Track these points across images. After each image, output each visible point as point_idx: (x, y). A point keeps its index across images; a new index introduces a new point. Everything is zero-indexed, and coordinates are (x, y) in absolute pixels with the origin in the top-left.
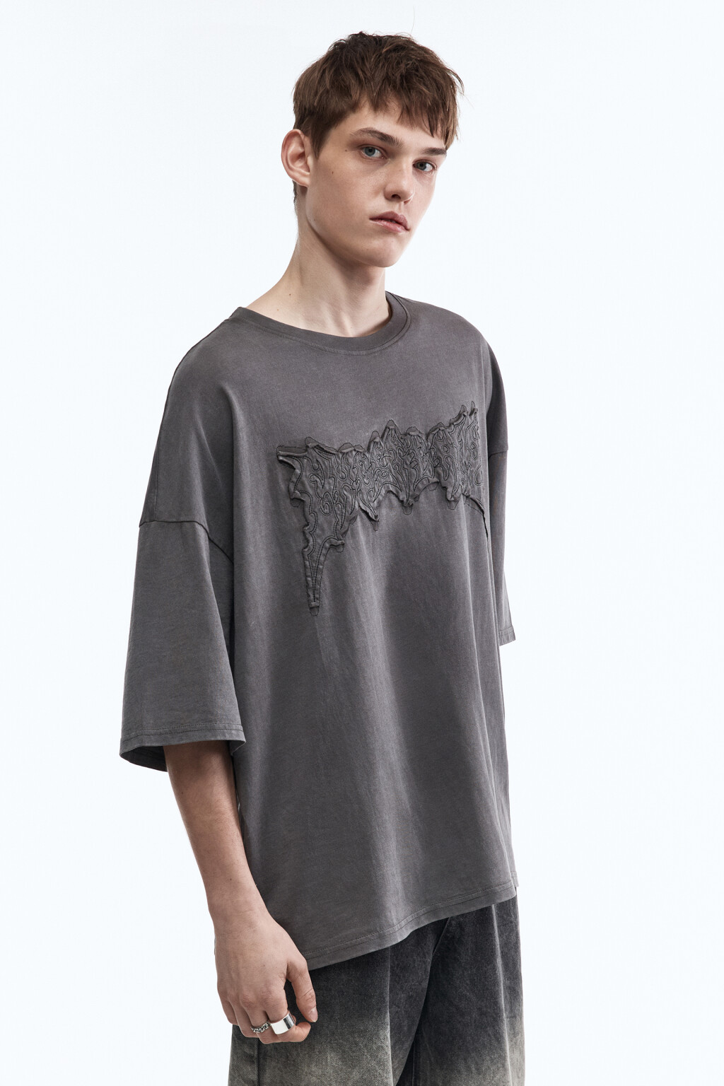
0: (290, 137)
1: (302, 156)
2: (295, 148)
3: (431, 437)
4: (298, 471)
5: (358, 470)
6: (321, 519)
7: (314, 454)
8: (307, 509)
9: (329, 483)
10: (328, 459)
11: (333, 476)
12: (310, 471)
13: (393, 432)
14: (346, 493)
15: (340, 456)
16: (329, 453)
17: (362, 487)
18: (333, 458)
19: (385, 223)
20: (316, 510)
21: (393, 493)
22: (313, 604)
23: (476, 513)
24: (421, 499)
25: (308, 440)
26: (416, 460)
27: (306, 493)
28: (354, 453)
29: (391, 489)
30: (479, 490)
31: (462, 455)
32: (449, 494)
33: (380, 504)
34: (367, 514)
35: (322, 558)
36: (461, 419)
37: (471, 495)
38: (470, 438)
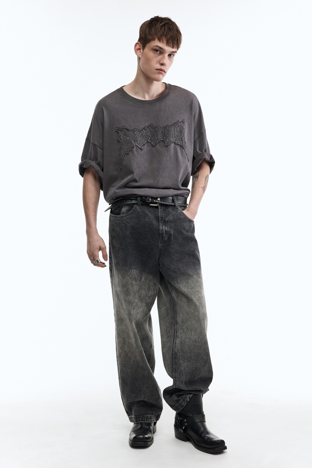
0: (137, 44)
1: (139, 49)
2: (138, 47)
3: (164, 128)
4: (120, 134)
5: (137, 135)
6: (124, 147)
7: (125, 130)
8: (121, 144)
9: (128, 138)
10: (129, 132)
11: (129, 136)
12: (123, 134)
13: (152, 127)
14: (132, 141)
15: (132, 131)
16: (129, 130)
17: (138, 140)
18: (130, 132)
19: (159, 71)
20: (123, 144)
21: (150, 142)
22: (121, 168)
23: (182, 148)
24: (158, 145)
25: (124, 126)
26: (158, 134)
27: (121, 140)
28: (137, 131)
29: (149, 141)
30: (182, 143)
31: (175, 133)
32: (166, 144)
33: (144, 145)
34: (138, 147)
35: (123, 157)
36: (176, 124)
37: (179, 144)
38: (179, 129)
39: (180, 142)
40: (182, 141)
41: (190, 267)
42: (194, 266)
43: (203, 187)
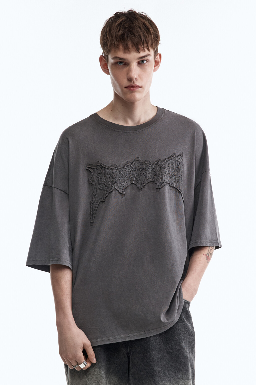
1: (106, 64)
3: (155, 164)
4: (93, 174)
5: (117, 174)
6: (99, 191)
7: (99, 168)
8: (94, 187)
9: (103, 179)
10: (105, 170)
11: (105, 176)
12: (97, 174)
13: (138, 162)
14: (109, 183)
15: (110, 169)
16: (105, 168)
17: (118, 181)
18: (107, 170)
19: (130, 88)
20: (97, 188)
21: (135, 184)
22: (92, 222)
23: (178, 193)
24: (146, 187)
25: (97, 163)
26: (146, 173)
27: (94, 181)
28: (116, 168)
29: (133, 182)
30: (179, 185)
31: (170, 171)
32: (157, 186)
33: (126, 188)
34: (118, 191)
35: (97, 206)
36: (171, 158)
37: (174, 186)
38: (176, 165)
39: (176, 183)
40: (179, 182)
41: (169, 374)
42: (175, 372)
43: (206, 254)
